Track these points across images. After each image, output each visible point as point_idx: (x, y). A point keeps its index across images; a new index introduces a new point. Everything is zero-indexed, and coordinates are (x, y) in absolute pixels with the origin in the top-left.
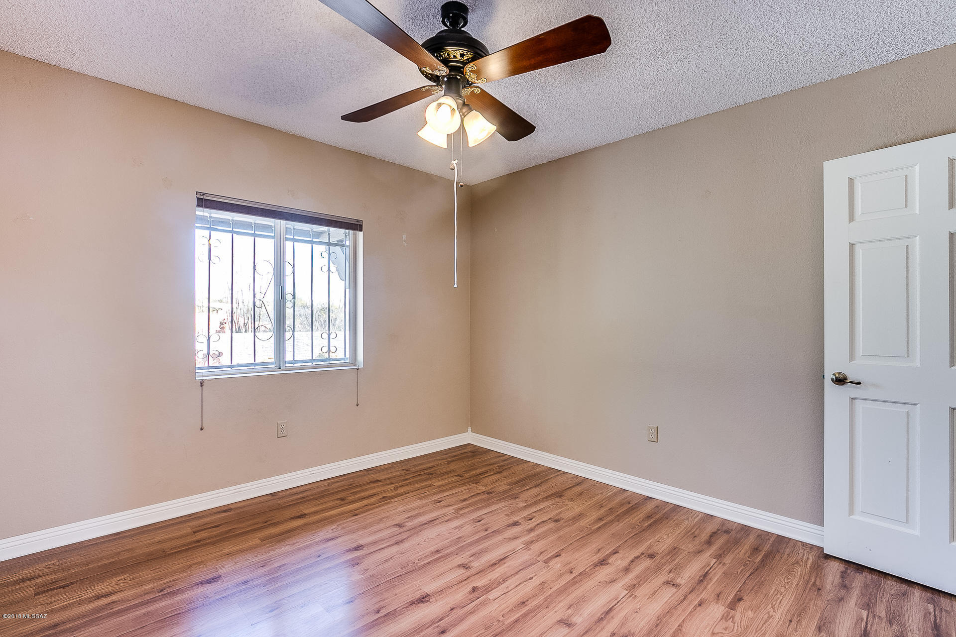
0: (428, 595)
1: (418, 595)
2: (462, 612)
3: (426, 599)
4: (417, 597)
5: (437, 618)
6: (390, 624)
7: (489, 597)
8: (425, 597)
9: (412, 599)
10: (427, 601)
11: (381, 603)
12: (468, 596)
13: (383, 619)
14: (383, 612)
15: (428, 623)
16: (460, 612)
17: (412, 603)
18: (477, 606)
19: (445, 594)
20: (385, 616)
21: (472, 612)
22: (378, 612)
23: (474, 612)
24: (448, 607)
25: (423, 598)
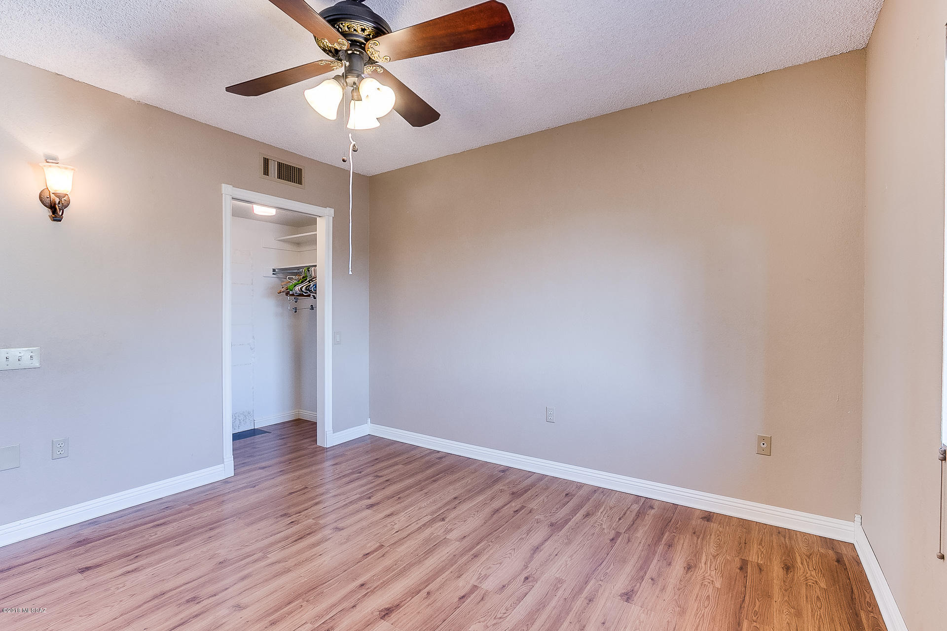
0: (383, 617)
1: (394, 617)
2: (343, 606)
3: (384, 614)
4: (394, 615)
5: (369, 596)
6: (412, 585)
7: (311, 626)
8: (385, 615)
9: (399, 611)
10: (382, 611)
11: (429, 601)
12: (335, 624)
13: (420, 588)
14: (423, 593)
15: (377, 591)
16: (346, 604)
17: (398, 606)
18: (327, 614)
19: (363, 622)
20: (420, 591)
21: (334, 606)
22: (428, 593)
23: (331, 607)
24: (358, 608)
25: (387, 613)
